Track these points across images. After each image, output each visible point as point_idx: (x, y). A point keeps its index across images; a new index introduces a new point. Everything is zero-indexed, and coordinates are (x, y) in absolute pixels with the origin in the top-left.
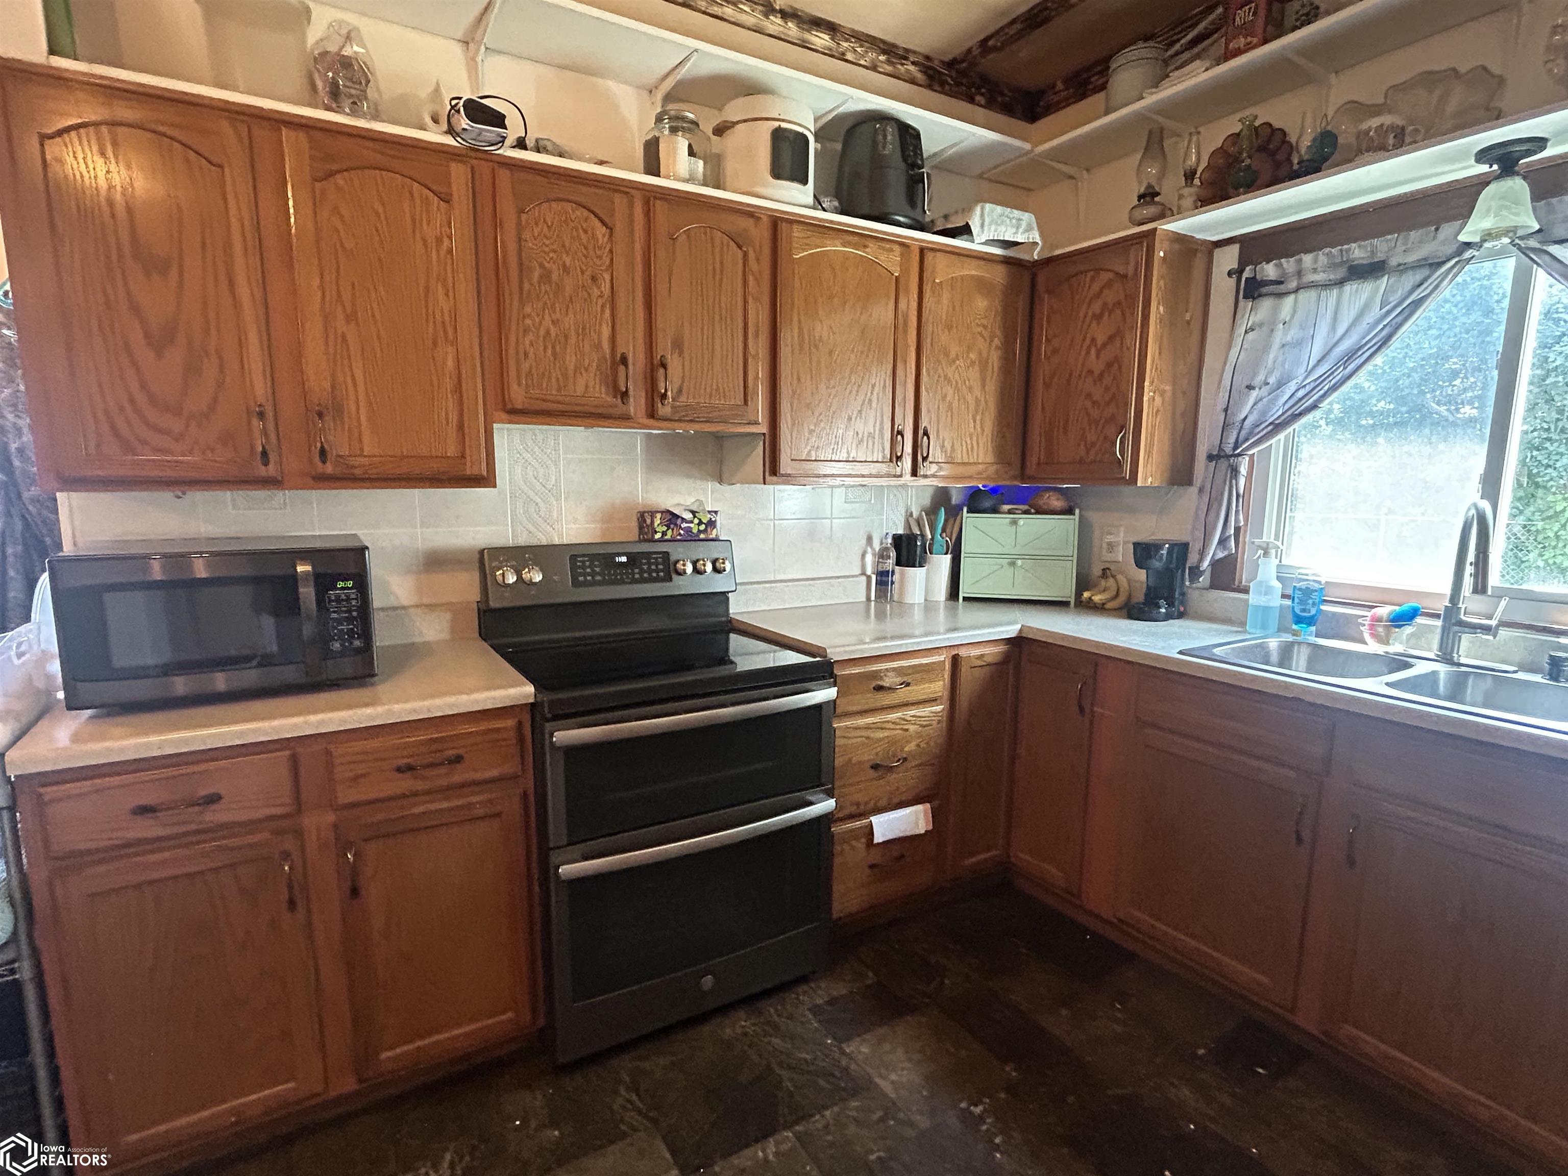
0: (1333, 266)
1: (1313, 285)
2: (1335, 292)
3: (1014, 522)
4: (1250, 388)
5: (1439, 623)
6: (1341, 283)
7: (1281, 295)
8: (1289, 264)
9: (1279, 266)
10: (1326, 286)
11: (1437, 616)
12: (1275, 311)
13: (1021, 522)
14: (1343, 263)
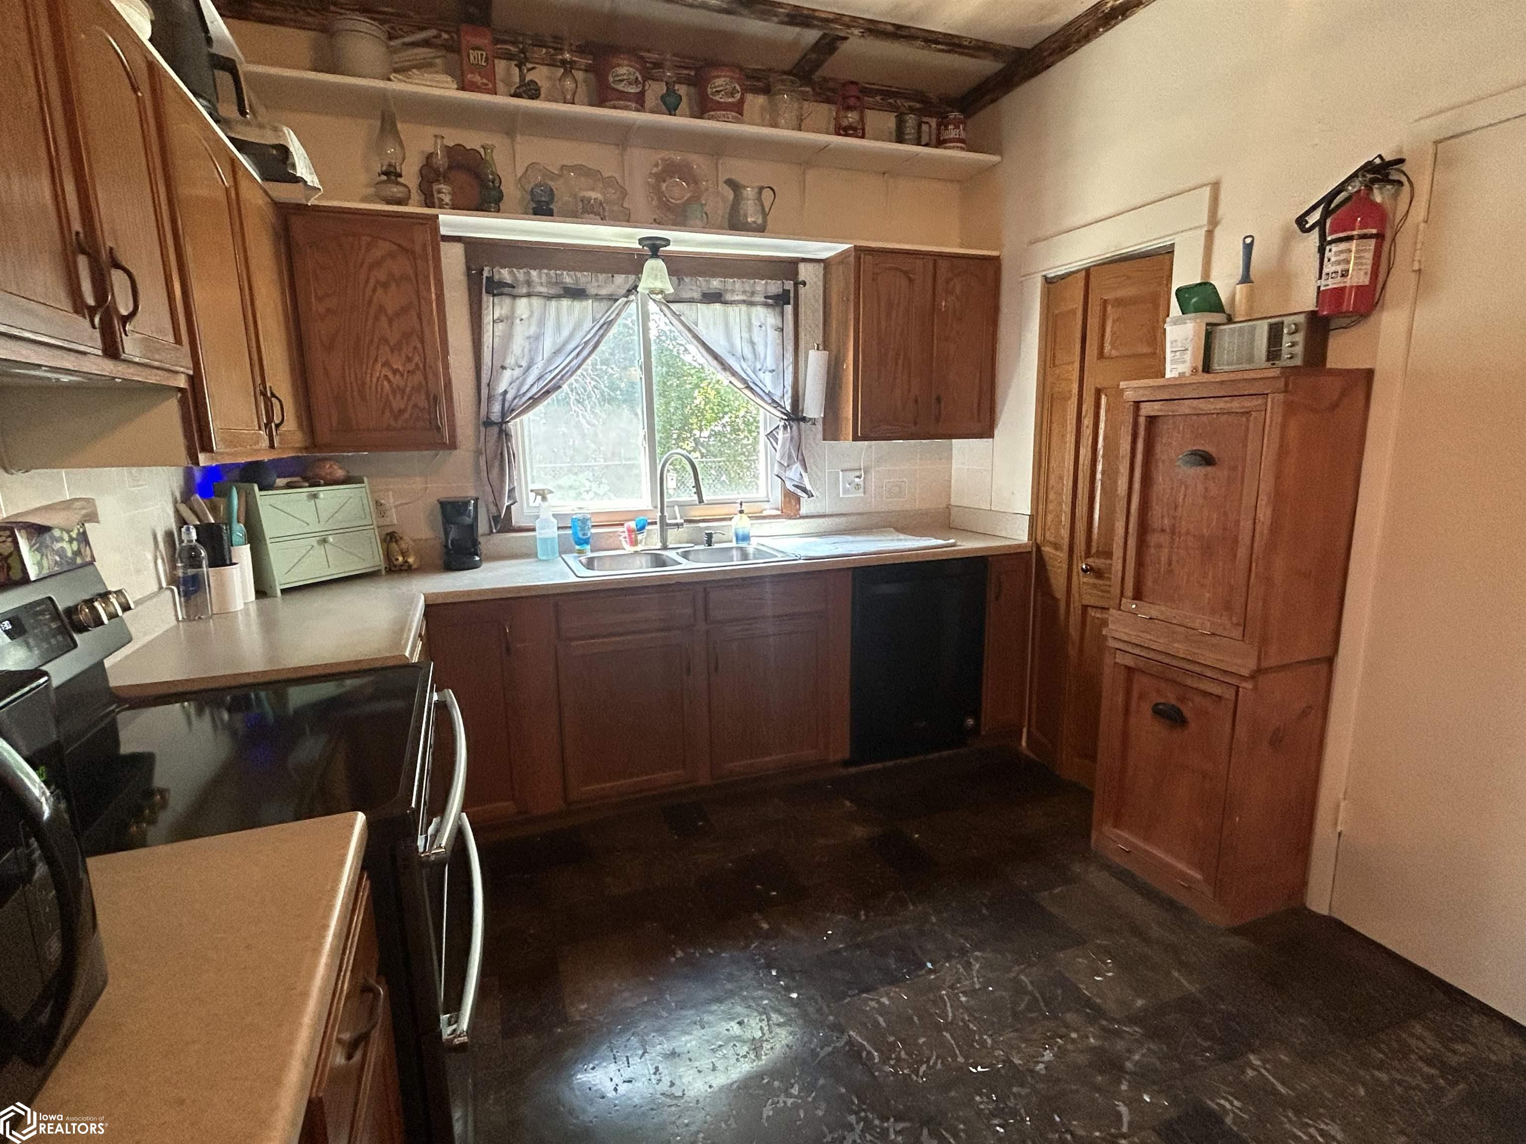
0: (550, 283)
1: (539, 295)
2: (554, 303)
3: (315, 496)
4: (503, 368)
5: (657, 527)
6: (558, 297)
7: (514, 297)
8: (520, 274)
9: (511, 273)
10: (549, 298)
11: (655, 523)
12: (513, 309)
13: (321, 495)
14: (557, 283)
